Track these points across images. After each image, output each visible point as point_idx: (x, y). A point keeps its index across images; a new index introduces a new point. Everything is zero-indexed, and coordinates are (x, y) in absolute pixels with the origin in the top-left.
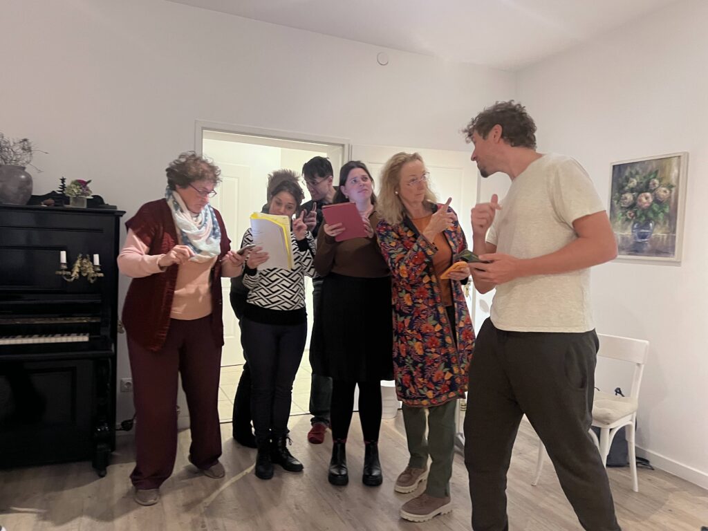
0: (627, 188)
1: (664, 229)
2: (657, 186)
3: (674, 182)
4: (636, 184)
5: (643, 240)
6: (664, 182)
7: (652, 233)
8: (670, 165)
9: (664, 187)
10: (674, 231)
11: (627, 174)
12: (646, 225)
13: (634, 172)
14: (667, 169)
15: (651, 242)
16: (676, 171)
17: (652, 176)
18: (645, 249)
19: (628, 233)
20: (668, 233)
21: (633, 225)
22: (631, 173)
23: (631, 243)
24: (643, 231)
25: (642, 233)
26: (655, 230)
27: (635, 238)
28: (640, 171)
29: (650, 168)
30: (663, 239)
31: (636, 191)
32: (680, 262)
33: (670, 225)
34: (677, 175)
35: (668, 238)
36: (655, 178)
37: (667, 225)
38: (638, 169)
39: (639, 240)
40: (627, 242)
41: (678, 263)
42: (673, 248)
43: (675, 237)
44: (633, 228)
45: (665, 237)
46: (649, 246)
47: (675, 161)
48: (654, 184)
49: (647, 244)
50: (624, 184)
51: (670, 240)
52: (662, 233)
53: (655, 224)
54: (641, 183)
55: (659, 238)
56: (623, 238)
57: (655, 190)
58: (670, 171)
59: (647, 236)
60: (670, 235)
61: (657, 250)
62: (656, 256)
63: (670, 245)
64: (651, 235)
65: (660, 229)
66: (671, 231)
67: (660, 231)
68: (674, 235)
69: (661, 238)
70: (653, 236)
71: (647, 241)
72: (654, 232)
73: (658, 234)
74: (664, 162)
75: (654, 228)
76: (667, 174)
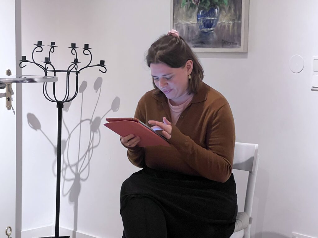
1: (229, 15)
5: (208, 29)
7: (217, 20)
10: (240, 17)
12: (211, 12)
15: (217, 31)
18: (211, 40)
19: (193, 21)
20: (233, 20)
21: (198, 12)
23: (197, 33)
24: (208, 18)
25: (207, 20)
26: (221, 16)
27: (200, 27)
30: (229, 27)
32: (247, 53)
33: (235, 11)
35: (233, 25)
37: (232, 11)
39: (205, 30)
40: (193, 31)
41: (244, 54)
42: (239, 36)
43: (241, 23)
44: (198, 16)
45: (231, 25)
46: (215, 35)
49: (213, 33)
51: (236, 28)
52: (228, 20)
53: (220, 10)
56: (188, 28)
59: (212, 24)
60: (236, 22)
61: (223, 40)
62: (223, 47)
63: (236, 34)
64: (216, 23)
65: (225, 16)
66: (237, 18)
67: (226, 18)
68: (240, 22)
69: (226, 26)
70: (219, 24)
71: (213, 30)
72: (219, 19)
73: (224, 22)
75: (219, 14)
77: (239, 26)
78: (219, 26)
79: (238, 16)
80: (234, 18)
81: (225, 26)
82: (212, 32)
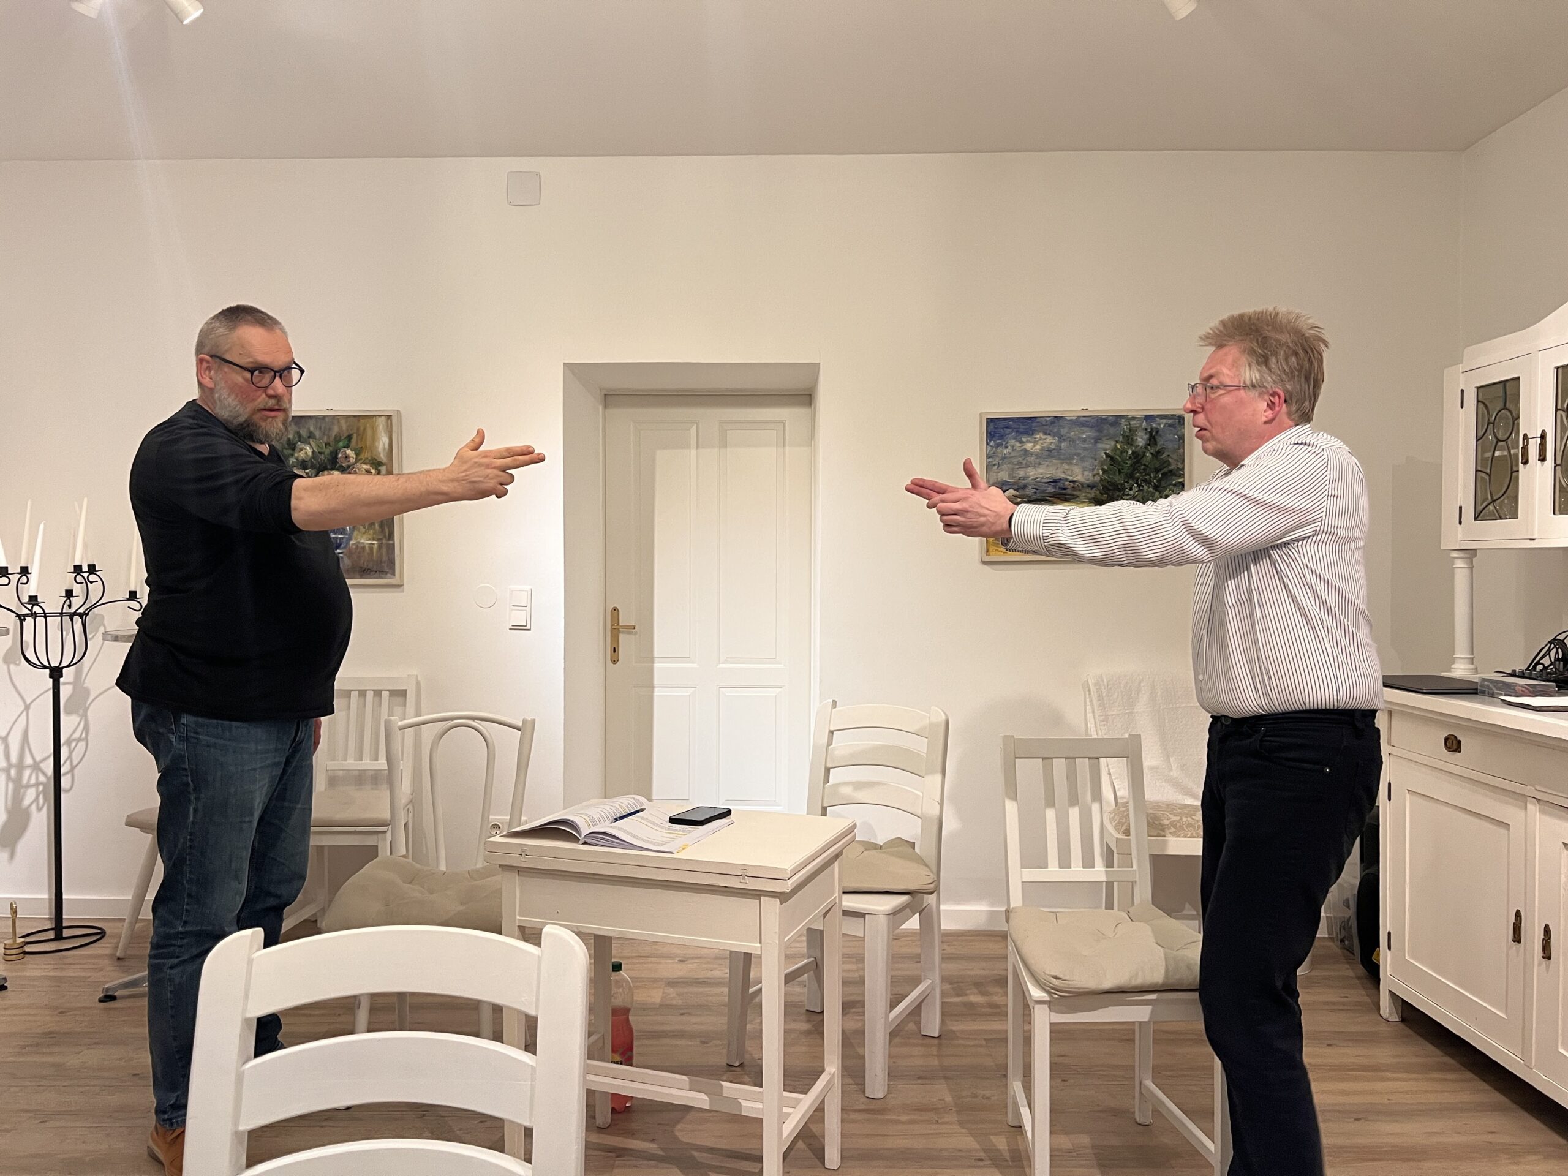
1: (371, 532)
2: (352, 460)
3: (383, 457)
4: (310, 454)
6: (365, 455)
7: (350, 539)
8: (374, 428)
9: (365, 463)
10: (391, 536)
13: (304, 433)
14: (369, 432)
15: (350, 554)
16: (383, 440)
17: (341, 444)
20: (378, 540)
22: (300, 436)
26: (356, 533)
28: (317, 434)
29: (335, 430)
30: (371, 549)
31: (313, 467)
32: (402, 585)
34: (387, 445)
35: (380, 547)
36: (347, 447)
38: (312, 429)
41: (399, 586)
42: (391, 563)
43: (394, 544)
45: (375, 546)
47: (381, 423)
48: (347, 457)
51: (384, 550)
52: (370, 540)
54: (320, 453)
57: (349, 467)
58: (374, 438)
59: (341, 545)
60: (384, 541)
61: (361, 568)
62: (361, 577)
63: (385, 558)
64: (347, 543)
65: (364, 534)
66: (385, 536)
67: (365, 536)
68: (391, 542)
69: (367, 548)
70: (353, 544)
72: (353, 538)
73: (362, 541)
74: (362, 421)
75: (352, 531)
76: (368, 443)
77: (392, 548)
78: (354, 547)
79: (387, 534)
80: (380, 537)
81: (364, 548)
82: (341, 555)
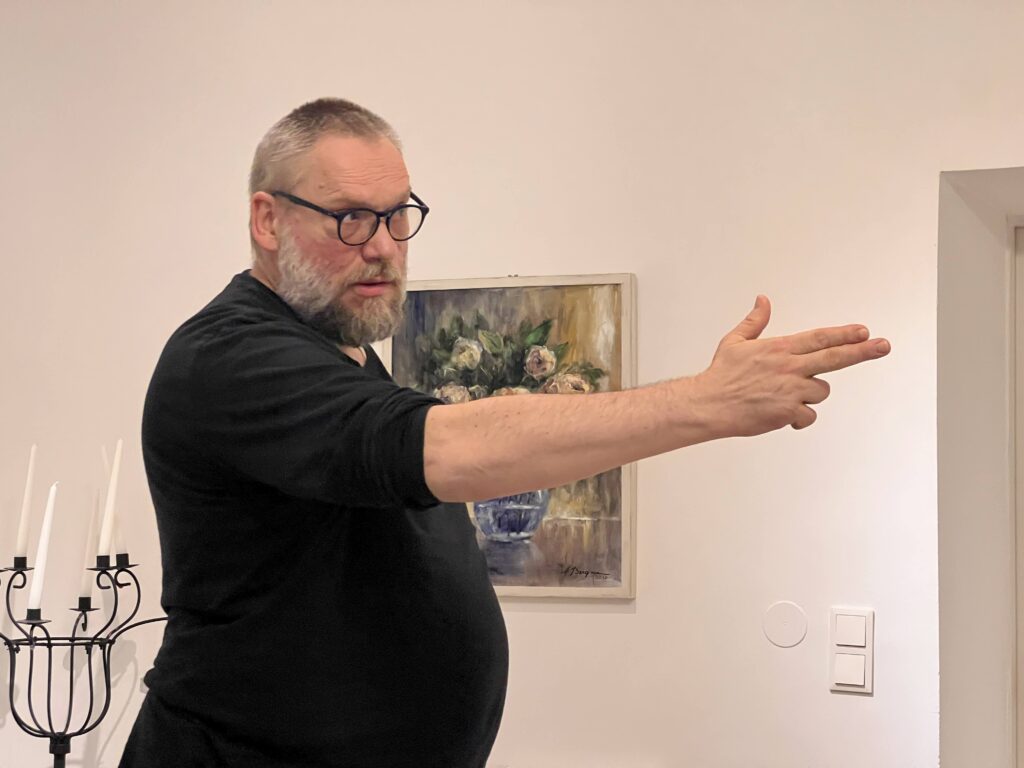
0: (447, 369)
1: (580, 499)
2: (550, 368)
3: (603, 360)
4: (478, 357)
6: (574, 357)
8: (589, 308)
9: (572, 372)
10: (615, 507)
11: (445, 322)
13: (468, 320)
14: (580, 315)
15: (542, 542)
16: (603, 333)
17: (531, 338)
20: (593, 514)
22: (459, 322)
26: (553, 501)
28: (491, 320)
29: (523, 312)
30: (580, 530)
31: (482, 381)
32: (634, 599)
34: (611, 339)
35: (595, 526)
36: (541, 343)
37: (590, 490)
38: (482, 311)
39: (503, 537)
41: (627, 601)
42: (615, 556)
43: (620, 522)
45: (587, 527)
46: (536, 554)
47: (601, 298)
48: (540, 362)
49: (528, 546)
50: (438, 354)
51: (602, 534)
52: (578, 514)
54: (495, 355)
55: (566, 529)
57: (544, 379)
58: (589, 326)
60: (603, 518)
61: (561, 566)
62: (561, 583)
63: (603, 548)
65: (568, 502)
66: (604, 508)
67: (569, 507)
68: (614, 519)
69: (573, 529)
70: (548, 522)
71: (528, 538)
72: (549, 511)
73: (564, 517)
74: (569, 296)
75: (547, 498)
76: (578, 337)
77: (614, 530)
78: (550, 526)
79: (608, 504)
80: (597, 509)
82: (527, 542)
